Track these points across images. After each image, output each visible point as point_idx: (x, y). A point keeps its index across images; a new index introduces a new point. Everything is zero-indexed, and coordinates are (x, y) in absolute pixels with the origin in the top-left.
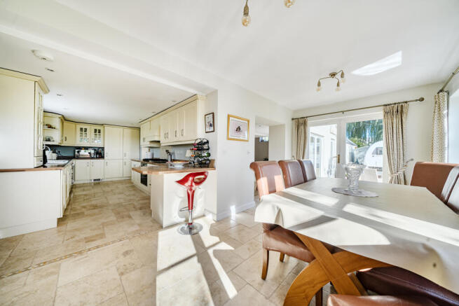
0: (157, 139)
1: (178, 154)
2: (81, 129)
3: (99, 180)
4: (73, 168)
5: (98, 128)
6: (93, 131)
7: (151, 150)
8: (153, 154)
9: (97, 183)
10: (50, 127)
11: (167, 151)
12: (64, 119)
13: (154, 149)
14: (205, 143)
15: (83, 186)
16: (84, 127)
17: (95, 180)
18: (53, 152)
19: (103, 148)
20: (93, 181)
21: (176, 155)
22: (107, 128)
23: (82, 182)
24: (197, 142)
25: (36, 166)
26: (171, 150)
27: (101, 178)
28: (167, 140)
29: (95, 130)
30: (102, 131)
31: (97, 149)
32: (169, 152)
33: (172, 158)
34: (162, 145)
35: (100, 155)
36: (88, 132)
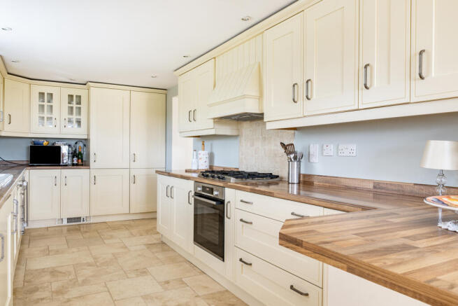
0: (252, 108)
2: (42, 94)
3: (78, 219)
4: (26, 190)
5: (75, 91)
6: (66, 99)
7: (207, 143)
8: (211, 157)
13: (217, 143)
15: (45, 233)
16: (46, 89)
17: (70, 220)
19: (86, 142)
20: (65, 222)
21: (315, 159)
22: (95, 91)
23: (43, 225)
26: (299, 145)
27: (82, 215)
28: (301, 110)
29: (71, 97)
30: (84, 100)
31: (73, 143)
32: (294, 152)
33: (302, 172)
34: (269, 126)
35: (80, 158)
36: (55, 103)
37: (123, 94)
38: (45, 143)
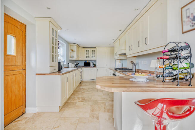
1: (142, 64)
2: (86, 51)
3: (94, 79)
5: (93, 49)
8: (122, 65)
9: (93, 82)
10: (72, 51)
11: (132, 62)
12: (79, 46)
13: (124, 61)
14: (182, 49)
16: (87, 49)
17: (92, 79)
18: (72, 64)
19: (96, 61)
20: (91, 80)
22: (98, 49)
24: (168, 48)
25: (50, 72)
28: (131, 52)
29: (92, 51)
30: (95, 51)
31: (93, 61)
32: (133, 63)
33: (136, 68)
34: (127, 57)
35: (95, 65)
36: (89, 52)
37: (104, 49)
38: (87, 62)
